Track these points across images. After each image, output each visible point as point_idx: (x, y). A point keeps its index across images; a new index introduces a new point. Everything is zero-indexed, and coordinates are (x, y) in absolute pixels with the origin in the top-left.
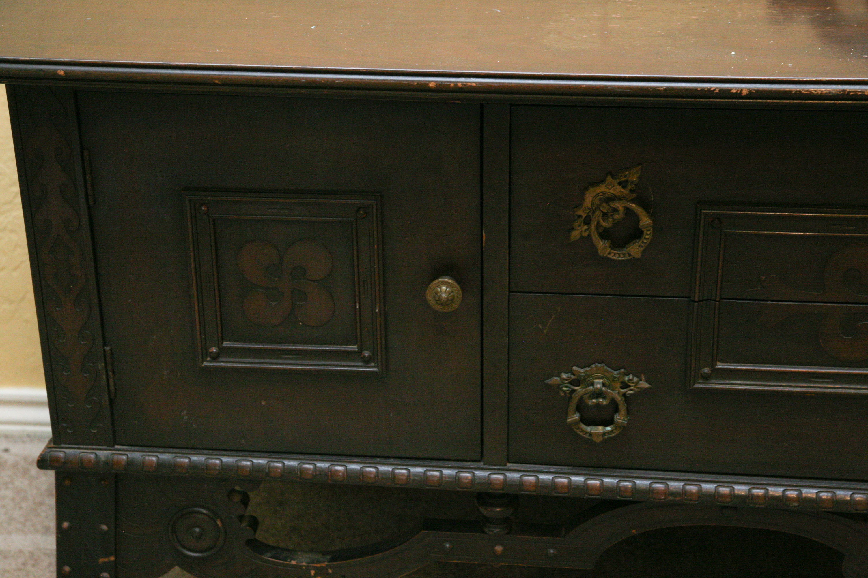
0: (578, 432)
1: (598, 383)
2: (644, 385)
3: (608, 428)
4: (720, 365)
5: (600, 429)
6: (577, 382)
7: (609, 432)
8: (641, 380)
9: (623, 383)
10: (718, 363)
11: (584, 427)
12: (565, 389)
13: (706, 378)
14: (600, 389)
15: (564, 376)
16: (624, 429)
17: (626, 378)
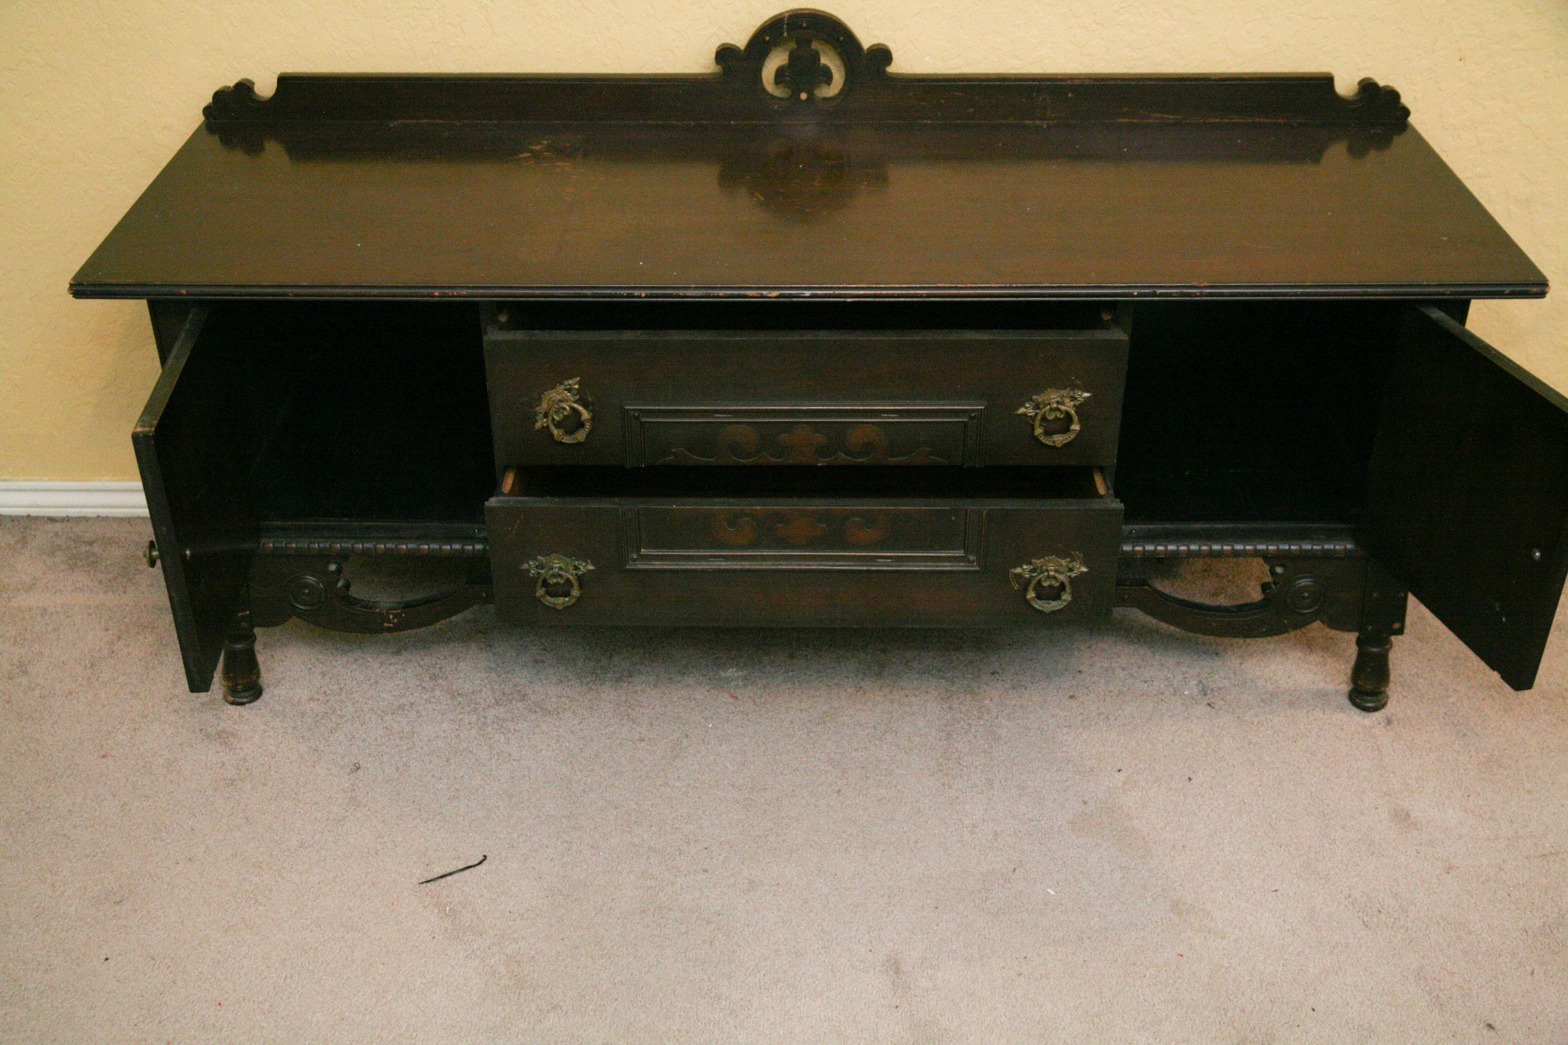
0: (544, 602)
1: (556, 567)
2: (591, 567)
3: (567, 599)
4: (643, 551)
5: (561, 600)
6: (541, 566)
7: (567, 602)
8: (588, 563)
9: (575, 566)
10: (642, 550)
11: (548, 598)
12: (532, 572)
13: (634, 560)
14: (558, 573)
15: (531, 563)
16: (579, 599)
17: (576, 563)
